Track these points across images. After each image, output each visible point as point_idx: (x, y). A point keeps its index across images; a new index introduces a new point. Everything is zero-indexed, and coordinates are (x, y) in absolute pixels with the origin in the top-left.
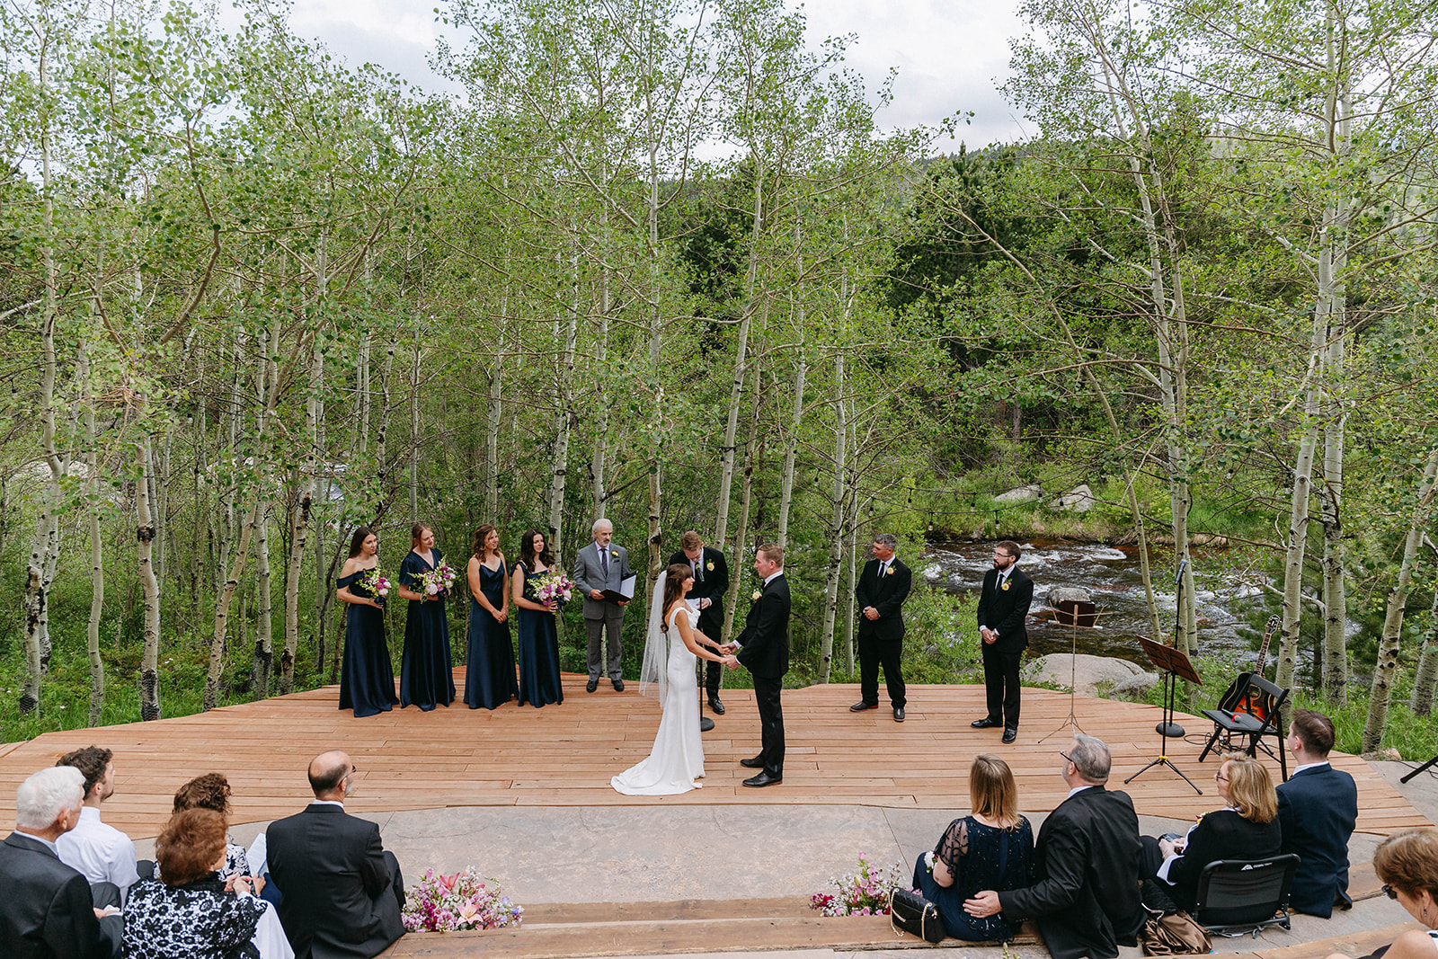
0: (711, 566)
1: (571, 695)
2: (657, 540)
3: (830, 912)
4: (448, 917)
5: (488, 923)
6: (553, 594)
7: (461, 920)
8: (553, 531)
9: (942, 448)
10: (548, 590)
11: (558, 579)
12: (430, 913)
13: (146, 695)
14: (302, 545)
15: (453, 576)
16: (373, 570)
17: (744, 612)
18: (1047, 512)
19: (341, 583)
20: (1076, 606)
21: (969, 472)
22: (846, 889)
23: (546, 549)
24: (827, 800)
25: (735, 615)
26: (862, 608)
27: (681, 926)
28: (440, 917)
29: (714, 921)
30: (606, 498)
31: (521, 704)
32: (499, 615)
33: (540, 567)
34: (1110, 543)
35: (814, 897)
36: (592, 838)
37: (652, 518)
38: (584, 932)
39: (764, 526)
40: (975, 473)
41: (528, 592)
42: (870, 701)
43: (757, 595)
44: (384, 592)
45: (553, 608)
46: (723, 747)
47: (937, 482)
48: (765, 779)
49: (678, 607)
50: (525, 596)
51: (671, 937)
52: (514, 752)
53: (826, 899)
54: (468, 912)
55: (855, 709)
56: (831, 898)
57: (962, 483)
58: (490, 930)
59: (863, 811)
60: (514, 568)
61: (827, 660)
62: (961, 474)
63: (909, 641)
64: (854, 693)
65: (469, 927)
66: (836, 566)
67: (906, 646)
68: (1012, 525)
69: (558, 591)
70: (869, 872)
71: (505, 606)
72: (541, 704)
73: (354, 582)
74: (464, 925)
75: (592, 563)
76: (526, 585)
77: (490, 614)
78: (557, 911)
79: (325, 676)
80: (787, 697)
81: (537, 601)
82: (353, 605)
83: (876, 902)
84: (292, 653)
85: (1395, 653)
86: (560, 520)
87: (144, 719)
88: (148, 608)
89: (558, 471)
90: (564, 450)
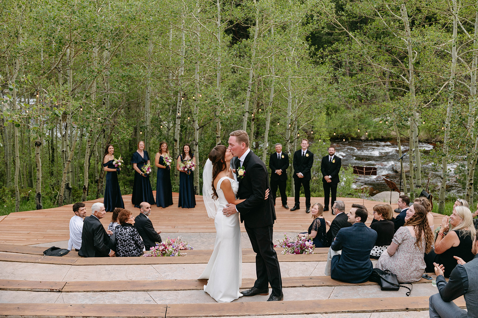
5: (186, 249)
8: (176, 141)
13: (38, 201)
20: (364, 168)
22: (281, 242)
24: (279, 231)
30: (199, 129)
36: (205, 240)
37: (218, 137)
52: (173, 218)
59: (291, 233)
70: (287, 238)
84: (87, 187)
85: (471, 184)
86: (179, 137)
87: (37, 209)
88: (38, 170)
89: (178, 117)
90: (180, 109)
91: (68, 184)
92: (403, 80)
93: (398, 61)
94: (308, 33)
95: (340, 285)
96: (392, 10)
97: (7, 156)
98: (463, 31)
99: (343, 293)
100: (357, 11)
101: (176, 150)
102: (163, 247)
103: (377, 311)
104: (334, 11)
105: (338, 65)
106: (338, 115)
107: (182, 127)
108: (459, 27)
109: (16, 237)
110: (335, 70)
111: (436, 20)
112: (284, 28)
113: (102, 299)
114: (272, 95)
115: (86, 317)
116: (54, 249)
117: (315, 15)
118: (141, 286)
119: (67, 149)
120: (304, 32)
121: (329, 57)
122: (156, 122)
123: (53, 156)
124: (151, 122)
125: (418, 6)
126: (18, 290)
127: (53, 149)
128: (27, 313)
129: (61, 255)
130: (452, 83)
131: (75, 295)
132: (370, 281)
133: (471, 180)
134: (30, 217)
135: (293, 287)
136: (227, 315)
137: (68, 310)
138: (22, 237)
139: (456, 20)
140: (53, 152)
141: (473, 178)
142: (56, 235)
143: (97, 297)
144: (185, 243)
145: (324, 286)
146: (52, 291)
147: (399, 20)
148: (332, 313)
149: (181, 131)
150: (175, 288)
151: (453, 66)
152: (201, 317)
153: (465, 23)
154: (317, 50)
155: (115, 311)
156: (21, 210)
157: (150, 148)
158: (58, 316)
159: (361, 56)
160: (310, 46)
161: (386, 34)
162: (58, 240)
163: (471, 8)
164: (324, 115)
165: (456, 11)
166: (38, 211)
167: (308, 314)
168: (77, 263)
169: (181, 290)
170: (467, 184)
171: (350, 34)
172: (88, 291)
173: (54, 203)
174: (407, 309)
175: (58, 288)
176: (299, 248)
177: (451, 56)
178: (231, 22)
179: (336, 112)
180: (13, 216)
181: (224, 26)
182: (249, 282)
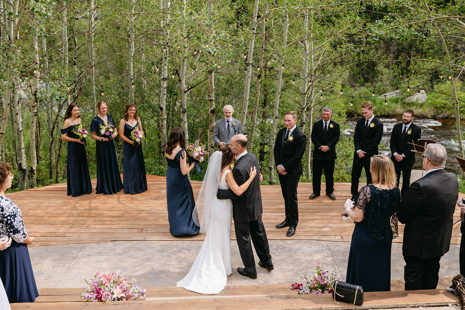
2: (213, 112)
3: (301, 292)
4: (108, 295)
5: (128, 298)
7: (114, 296)
8: (161, 109)
9: (354, 72)
12: (98, 293)
14: (36, 115)
16: (79, 125)
18: (404, 103)
21: (366, 84)
22: (309, 281)
27: (226, 299)
28: (104, 294)
29: (243, 296)
30: (187, 91)
34: (434, 118)
35: (293, 285)
36: (182, 256)
37: (210, 101)
38: (177, 302)
39: (268, 107)
40: (369, 84)
47: (351, 89)
51: (221, 304)
53: (299, 285)
54: (118, 292)
56: (302, 285)
57: (363, 89)
58: (129, 301)
59: (317, 243)
62: (363, 85)
63: (337, 164)
65: (119, 299)
66: (303, 126)
67: (336, 166)
68: (387, 110)
70: (321, 272)
73: (70, 131)
74: (116, 299)
78: (164, 291)
79: (53, 180)
82: (70, 143)
83: (325, 287)
86: (165, 103)
89: (163, 79)
90: (166, 68)
101: (162, 121)
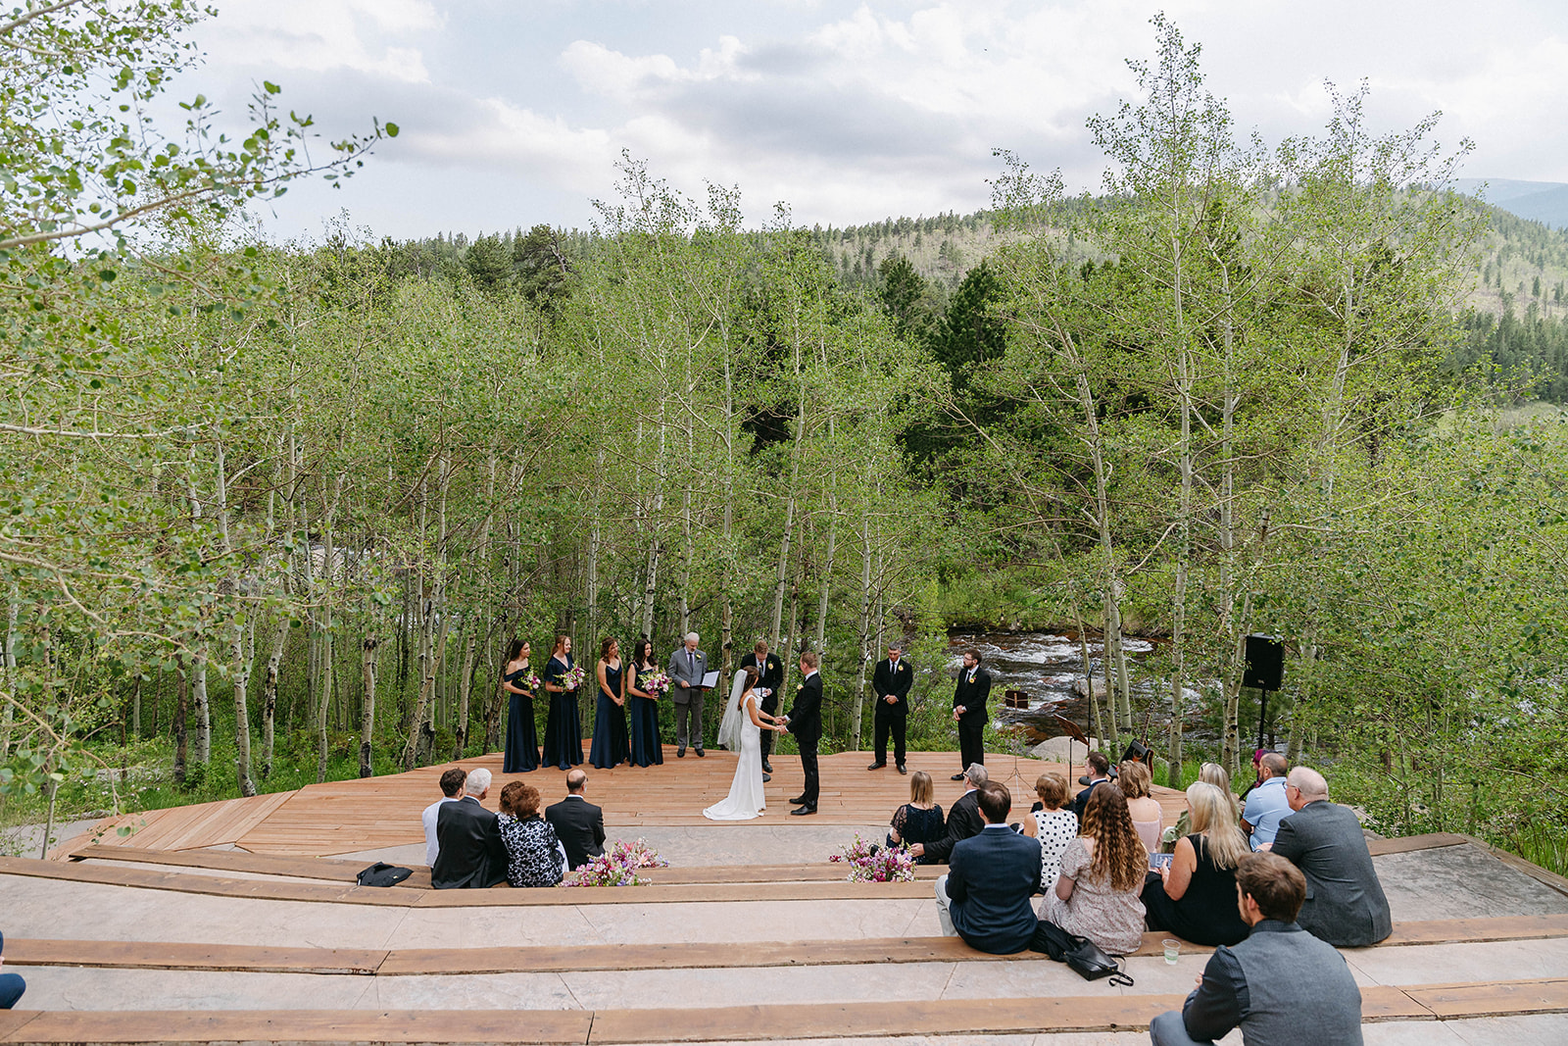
0: (771, 666)
1: (668, 759)
2: (728, 646)
5: (653, 865)
6: (656, 686)
7: (640, 864)
10: (652, 683)
11: (660, 675)
13: (364, 760)
15: (583, 674)
16: (528, 670)
17: (791, 700)
19: (507, 678)
23: (652, 654)
24: (846, 822)
25: (786, 700)
26: (881, 696)
30: (690, 613)
31: (632, 766)
32: (619, 701)
33: (647, 667)
36: (696, 843)
37: (726, 630)
41: (638, 684)
42: (881, 762)
43: (800, 686)
44: (536, 686)
45: (655, 697)
46: (777, 792)
48: (806, 810)
49: (749, 695)
50: (636, 687)
52: (633, 795)
53: (838, 857)
54: (643, 860)
55: (871, 768)
60: (629, 666)
61: (856, 736)
64: (870, 756)
65: (644, 867)
66: (862, 663)
69: (659, 685)
70: (859, 841)
71: (623, 695)
72: (646, 765)
73: (517, 678)
75: (682, 663)
76: (637, 679)
77: (612, 700)
80: (822, 760)
81: (644, 690)
82: (516, 695)
84: (464, 730)
85: (1234, 727)
86: (650, 628)
87: (362, 777)
88: (368, 697)
89: (649, 591)
90: (654, 574)
91: (428, 724)
92: (1088, 519)
93: (1075, 483)
94: (901, 430)
95: (967, 960)
96: (1062, 385)
97: (311, 666)
98: (1200, 424)
99: (975, 977)
100: (993, 387)
102: (603, 867)
103: (1048, 1031)
104: (949, 389)
105: (959, 490)
106: (963, 583)
107: (656, 610)
108: (1193, 417)
109: (309, 837)
110: (953, 498)
111: (1147, 404)
112: (855, 421)
113: (461, 992)
114: (833, 548)
115: (415, 1043)
116: (380, 867)
117: (913, 395)
118: (547, 960)
119: (428, 653)
120: (892, 428)
121: (942, 475)
122: (607, 600)
123: (405, 665)
124: (598, 600)
125: (1110, 377)
126: (284, 971)
127: (406, 652)
128: (286, 1035)
129: (393, 883)
130: (1184, 526)
131: (403, 982)
132: (1034, 949)
133: (1233, 718)
134: (343, 793)
135: (869, 962)
136: (723, 1037)
137: (377, 1026)
138: (321, 837)
139: (1186, 405)
140: (406, 657)
141: (1236, 716)
142: (393, 833)
143: (451, 987)
144: (653, 852)
145: (935, 960)
146: (356, 972)
147: (1075, 406)
148: (947, 1034)
149: (656, 617)
150: (618, 963)
151: (1185, 493)
152: (665, 1042)
153: (1204, 408)
154: (917, 460)
155: (481, 1029)
156: (329, 779)
157: (593, 650)
158: (353, 1043)
159: (1004, 471)
160: (905, 455)
161: (1051, 429)
162: (398, 843)
163: (1216, 380)
164: (935, 583)
165: (1186, 386)
166: (364, 780)
167: (898, 1036)
168: (422, 903)
169: (631, 969)
170: (1226, 727)
171: (981, 430)
172: (432, 973)
173: (398, 762)
174: (1114, 1026)
175: (369, 967)
176: (883, 869)
177: (1179, 472)
178: (753, 409)
179: (959, 577)
180: (309, 792)
181: (742, 415)
182: (775, 949)
